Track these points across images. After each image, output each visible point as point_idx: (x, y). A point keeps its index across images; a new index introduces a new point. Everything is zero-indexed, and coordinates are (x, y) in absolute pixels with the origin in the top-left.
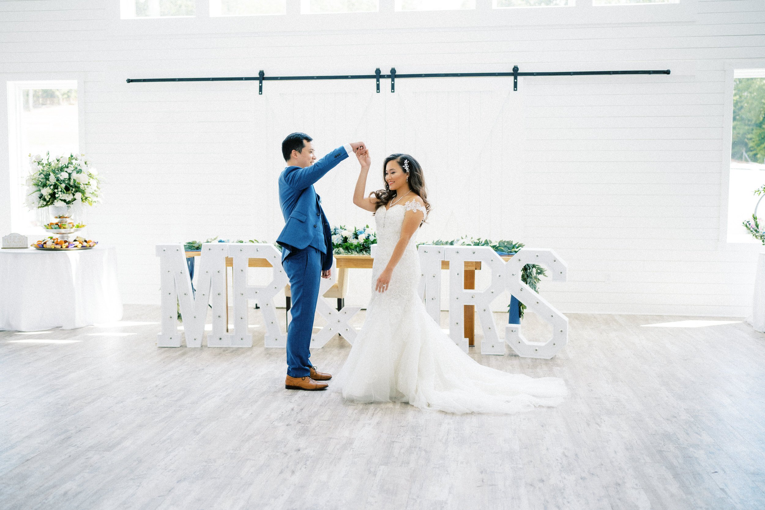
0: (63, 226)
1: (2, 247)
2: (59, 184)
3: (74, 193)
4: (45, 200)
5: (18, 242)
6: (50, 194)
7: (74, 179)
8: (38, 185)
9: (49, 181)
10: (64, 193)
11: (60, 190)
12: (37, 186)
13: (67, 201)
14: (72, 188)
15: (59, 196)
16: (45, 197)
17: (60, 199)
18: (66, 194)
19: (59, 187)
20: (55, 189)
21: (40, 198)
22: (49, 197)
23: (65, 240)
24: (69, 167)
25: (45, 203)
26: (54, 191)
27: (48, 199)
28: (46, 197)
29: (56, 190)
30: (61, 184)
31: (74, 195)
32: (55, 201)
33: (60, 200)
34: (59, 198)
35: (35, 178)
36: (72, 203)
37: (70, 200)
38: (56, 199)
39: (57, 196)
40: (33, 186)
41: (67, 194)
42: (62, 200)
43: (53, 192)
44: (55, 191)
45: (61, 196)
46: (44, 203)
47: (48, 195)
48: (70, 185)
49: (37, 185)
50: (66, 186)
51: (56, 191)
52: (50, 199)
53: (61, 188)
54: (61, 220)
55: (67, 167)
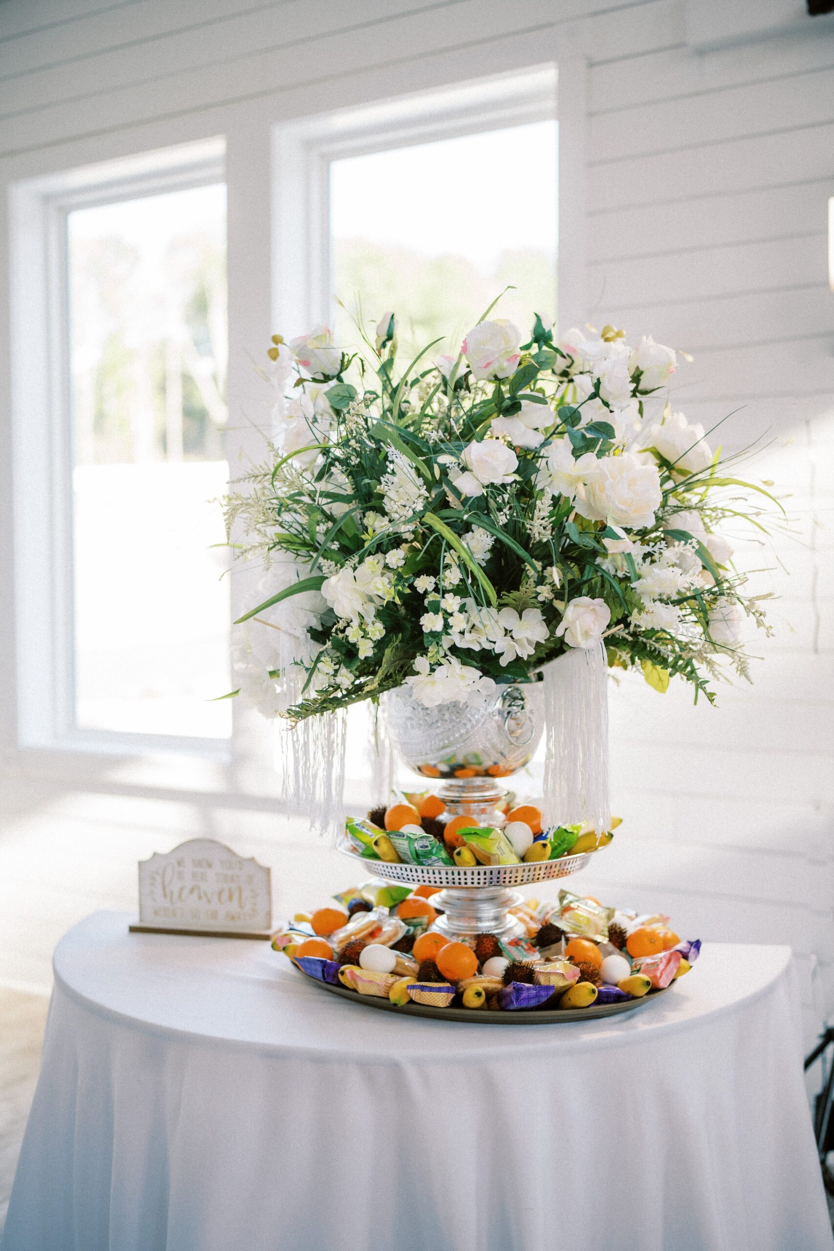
0: (473, 842)
1: (135, 921)
2: (448, 534)
3: (559, 605)
4: (349, 653)
5: (220, 894)
6: (387, 613)
7: (556, 500)
8: (312, 546)
9: (384, 513)
10: (483, 601)
11: (453, 577)
12: (303, 551)
13: (504, 662)
14: (539, 565)
15: (447, 626)
16: (348, 631)
17: (454, 649)
18: (501, 606)
19: (449, 558)
20: (417, 575)
21: (319, 635)
22: (377, 631)
23: (486, 926)
24: (524, 403)
25: (346, 678)
26: (412, 587)
27: (366, 651)
28: (353, 635)
29: (424, 578)
30: (462, 529)
31: (552, 617)
32: (421, 663)
33: (454, 660)
34: (446, 643)
35: (291, 497)
36: (532, 674)
37: (527, 652)
38: (424, 651)
39: (430, 622)
40: (279, 555)
41: (505, 610)
42: (465, 655)
43: (400, 594)
44: (421, 591)
45: (458, 622)
46: (339, 680)
47: (370, 618)
48: (524, 539)
49: (304, 544)
50: (498, 550)
51: (424, 583)
52: (380, 645)
53: (463, 567)
54: (462, 788)
55: (507, 403)
